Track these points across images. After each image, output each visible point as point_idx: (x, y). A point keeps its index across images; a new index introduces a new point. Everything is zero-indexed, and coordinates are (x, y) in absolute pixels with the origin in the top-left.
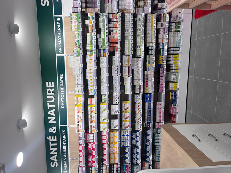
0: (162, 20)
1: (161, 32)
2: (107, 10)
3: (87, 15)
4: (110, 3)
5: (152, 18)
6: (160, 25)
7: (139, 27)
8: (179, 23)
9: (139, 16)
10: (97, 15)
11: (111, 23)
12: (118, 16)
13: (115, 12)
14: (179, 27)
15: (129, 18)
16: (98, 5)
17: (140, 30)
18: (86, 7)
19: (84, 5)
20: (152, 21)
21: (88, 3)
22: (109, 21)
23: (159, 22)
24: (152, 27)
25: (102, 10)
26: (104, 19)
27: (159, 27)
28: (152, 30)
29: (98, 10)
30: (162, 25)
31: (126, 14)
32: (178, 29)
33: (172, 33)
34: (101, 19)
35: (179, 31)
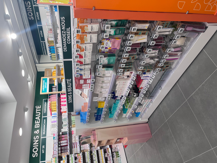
0: (107, 152)
1: (108, 159)
2: (74, 152)
3: (62, 157)
4: (75, 148)
5: (101, 152)
6: (107, 155)
7: (94, 159)
8: (118, 152)
9: (93, 152)
10: (68, 156)
11: (77, 159)
12: (81, 154)
13: (79, 152)
14: (118, 154)
15: (87, 155)
16: (69, 151)
17: (95, 160)
18: (61, 153)
19: (60, 152)
20: (102, 154)
21: (63, 150)
22: (76, 158)
23: (106, 154)
24: (102, 157)
25: (71, 153)
26: (72, 158)
27: (107, 157)
28: (102, 159)
29: (68, 153)
30: (108, 155)
31: (85, 152)
32: (118, 156)
33: (115, 158)
34: (70, 158)
35: (119, 157)
